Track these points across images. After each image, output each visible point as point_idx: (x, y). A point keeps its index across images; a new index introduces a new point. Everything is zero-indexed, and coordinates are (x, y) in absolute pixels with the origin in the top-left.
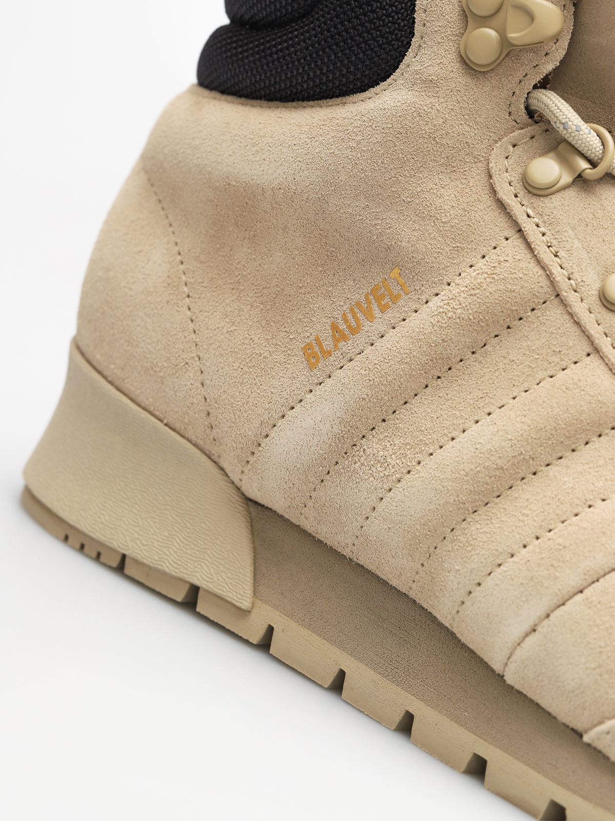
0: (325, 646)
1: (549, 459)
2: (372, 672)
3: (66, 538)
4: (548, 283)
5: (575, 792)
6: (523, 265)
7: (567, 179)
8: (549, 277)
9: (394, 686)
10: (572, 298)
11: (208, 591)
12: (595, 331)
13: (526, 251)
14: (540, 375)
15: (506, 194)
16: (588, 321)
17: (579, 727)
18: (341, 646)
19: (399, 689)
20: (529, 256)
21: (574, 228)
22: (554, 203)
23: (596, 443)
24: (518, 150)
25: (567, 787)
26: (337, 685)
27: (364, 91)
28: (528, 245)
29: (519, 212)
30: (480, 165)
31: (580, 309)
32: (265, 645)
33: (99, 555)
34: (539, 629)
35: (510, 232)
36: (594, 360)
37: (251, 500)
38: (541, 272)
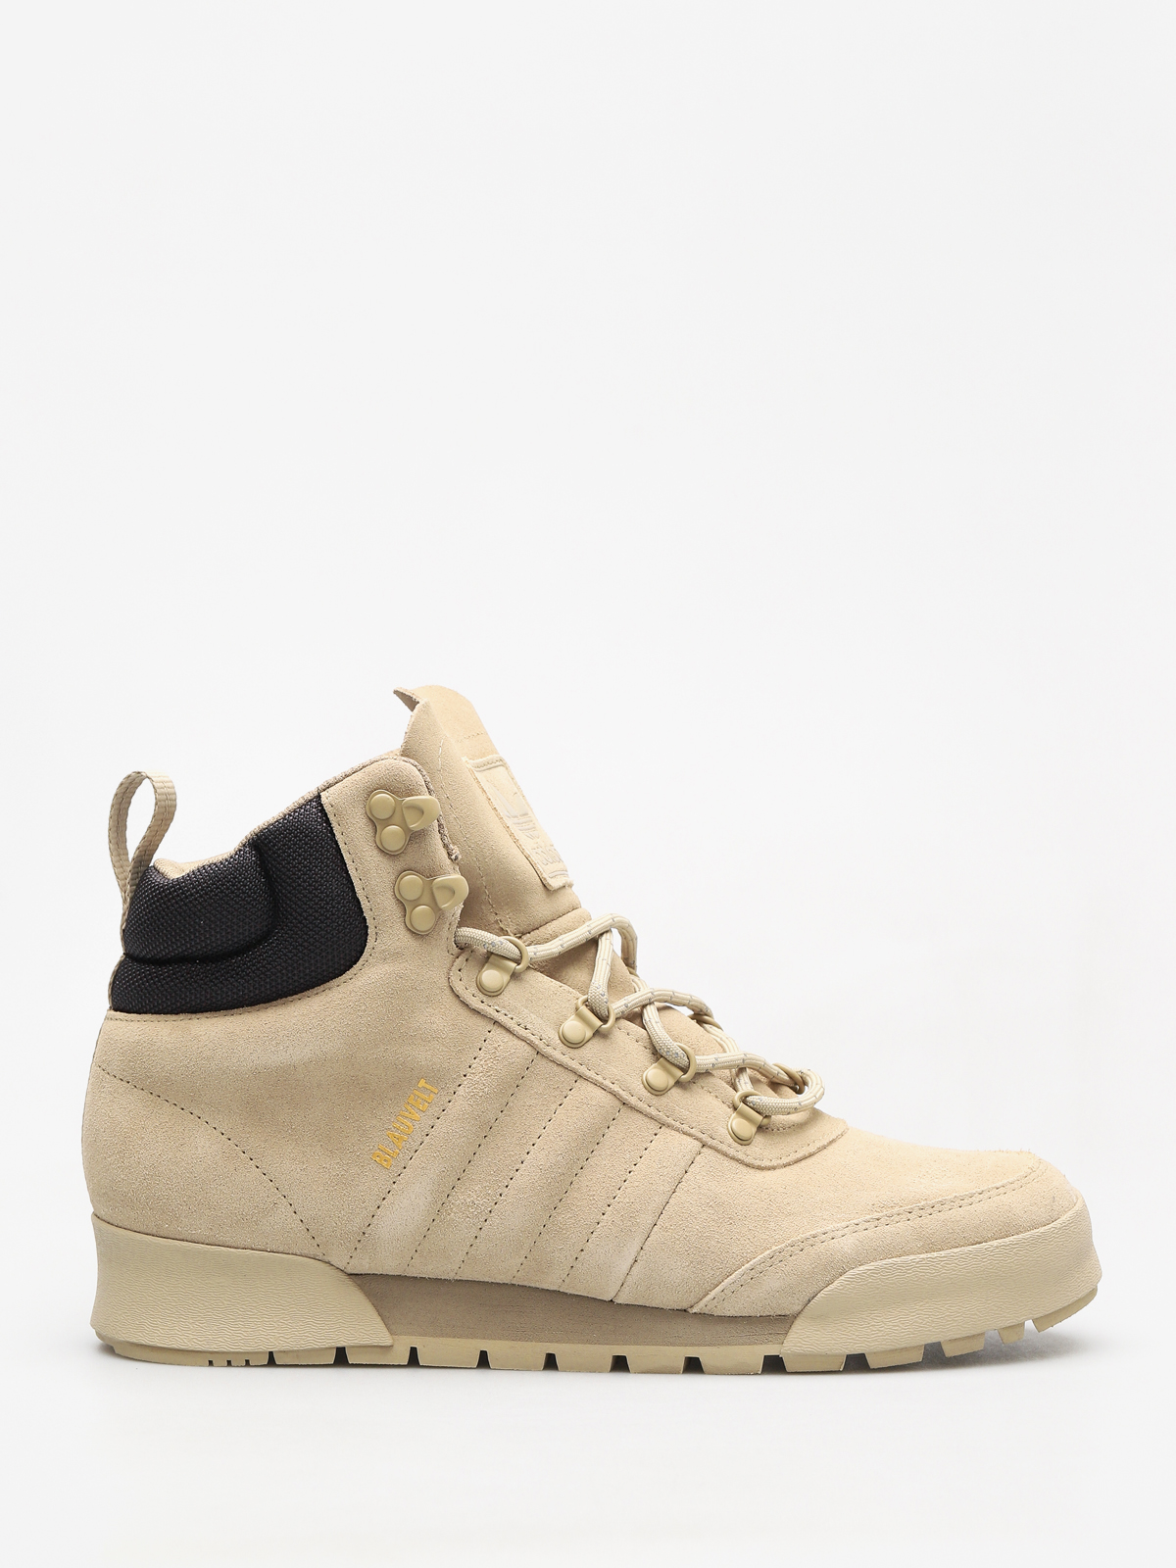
0: (462, 1342)
1: (586, 1156)
2: (507, 1342)
3: (211, 1363)
4: (530, 1048)
5: (698, 1345)
6: (510, 1043)
7: (506, 978)
8: (531, 1044)
9: (529, 1343)
10: (549, 1050)
11: (353, 1347)
12: (574, 1065)
13: (508, 1034)
14: (554, 1107)
15: (475, 1003)
16: (565, 1060)
17: (684, 1305)
18: (474, 1336)
19: (534, 1343)
20: (511, 1036)
21: (527, 1007)
22: (505, 997)
23: (609, 1133)
24: (464, 971)
25: (692, 1345)
26: (484, 1362)
27: (341, 975)
28: (508, 1030)
29: (491, 1011)
30: (446, 992)
31: (557, 1055)
32: (413, 1361)
33: (247, 1362)
34: (639, 1258)
35: (490, 1026)
36: (582, 1084)
37: (351, 1274)
38: (524, 1043)
